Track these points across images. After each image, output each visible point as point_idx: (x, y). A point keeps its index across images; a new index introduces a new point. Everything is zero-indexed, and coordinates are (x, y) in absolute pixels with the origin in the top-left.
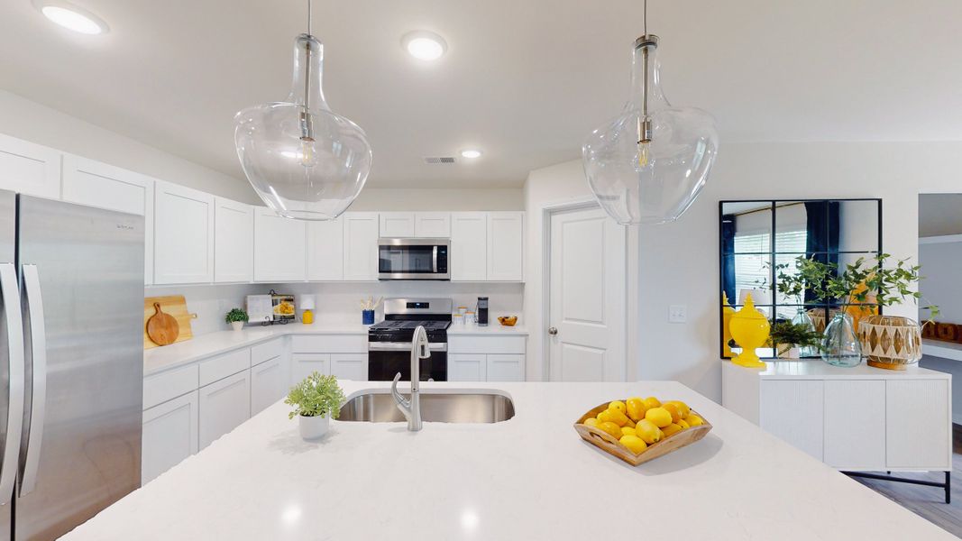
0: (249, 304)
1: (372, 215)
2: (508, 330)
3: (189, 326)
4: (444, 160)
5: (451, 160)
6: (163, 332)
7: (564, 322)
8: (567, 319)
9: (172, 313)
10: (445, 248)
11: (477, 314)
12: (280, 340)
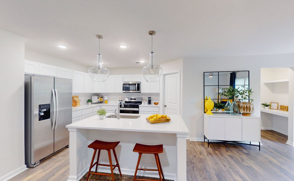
0: (92, 98)
1: (121, 76)
2: (156, 106)
3: (79, 103)
4: (137, 63)
5: (138, 63)
6: (74, 104)
7: (168, 103)
8: (169, 103)
9: (76, 100)
10: (139, 84)
11: (148, 102)
12: (99, 107)
